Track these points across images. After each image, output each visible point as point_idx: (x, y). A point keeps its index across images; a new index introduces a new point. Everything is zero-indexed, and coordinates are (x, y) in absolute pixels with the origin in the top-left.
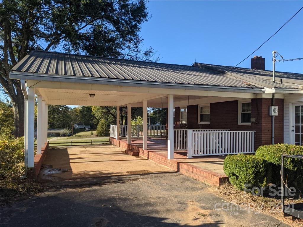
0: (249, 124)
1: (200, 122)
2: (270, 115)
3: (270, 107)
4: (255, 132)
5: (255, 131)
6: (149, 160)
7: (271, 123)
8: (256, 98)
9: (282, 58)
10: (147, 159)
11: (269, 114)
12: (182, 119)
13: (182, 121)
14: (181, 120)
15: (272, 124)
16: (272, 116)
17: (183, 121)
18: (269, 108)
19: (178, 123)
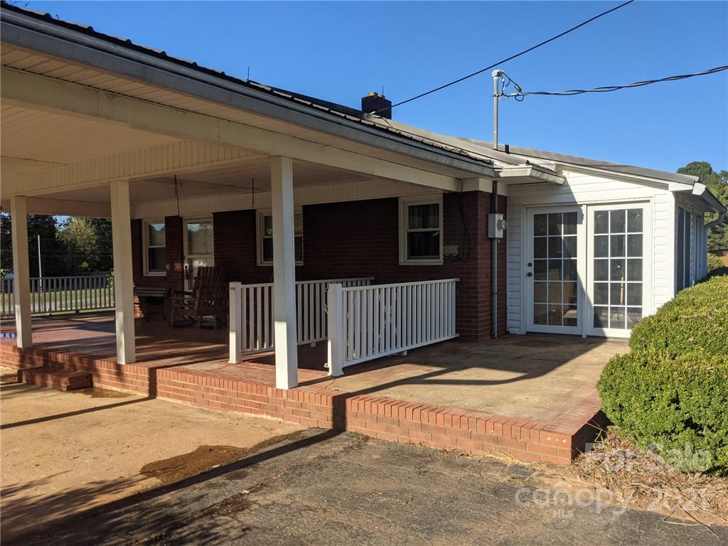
0: (439, 261)
1: (265, 260)
2: (490, 236)
3: (490, 216)
4: (457, 282)
5: (458, 280)
6: (159, 398)
7: (489, 256)
8: (460, 191)
9: (520, 90)
10: (146, 395)
11: (487, 236)
12: (190, 253)
13: (191, 261)
14: (190, 257)
15: (492, 259)
16: (492, 240)
17: (196, 259)
18: (488, 218)
19: (178, 266)
